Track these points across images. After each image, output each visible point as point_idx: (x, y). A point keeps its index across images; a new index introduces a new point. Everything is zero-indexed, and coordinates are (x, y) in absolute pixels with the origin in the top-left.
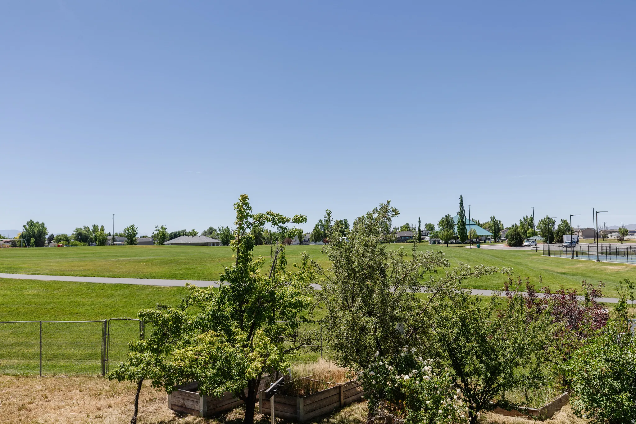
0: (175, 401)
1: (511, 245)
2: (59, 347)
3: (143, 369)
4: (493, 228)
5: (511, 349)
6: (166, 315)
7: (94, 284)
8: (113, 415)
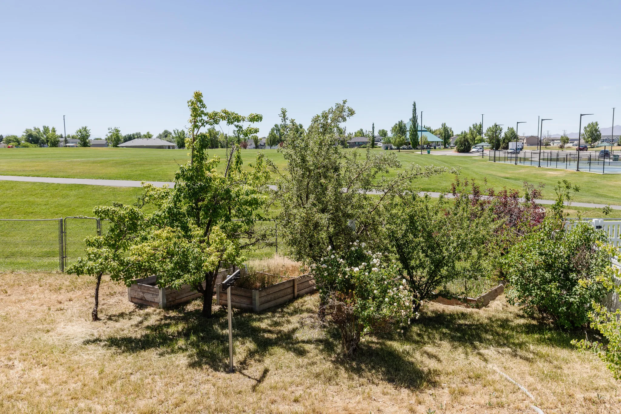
0: (135, 294)
1: (459, 151)
2: (16, 245)
3: (101, 264)
4: (443, 135)
5: (455, 245)
6: (122, 212)
7: (48, 184)
8: (74, 308)
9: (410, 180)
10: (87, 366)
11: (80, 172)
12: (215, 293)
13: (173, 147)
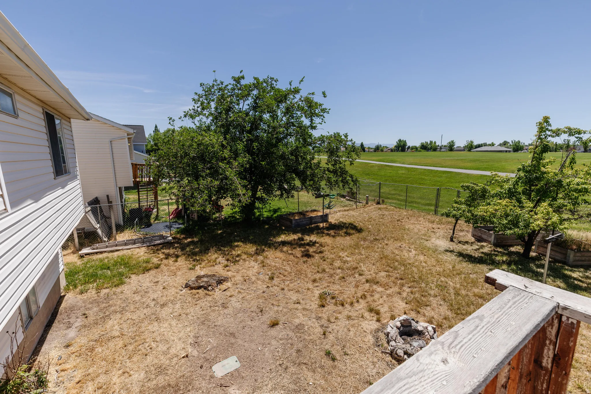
0: (476, 233)
2: (414, 198)
3: (461, 213)
7: (432, 170)
8: (441, 233)
10: (446, 262)
12: (534, 245)
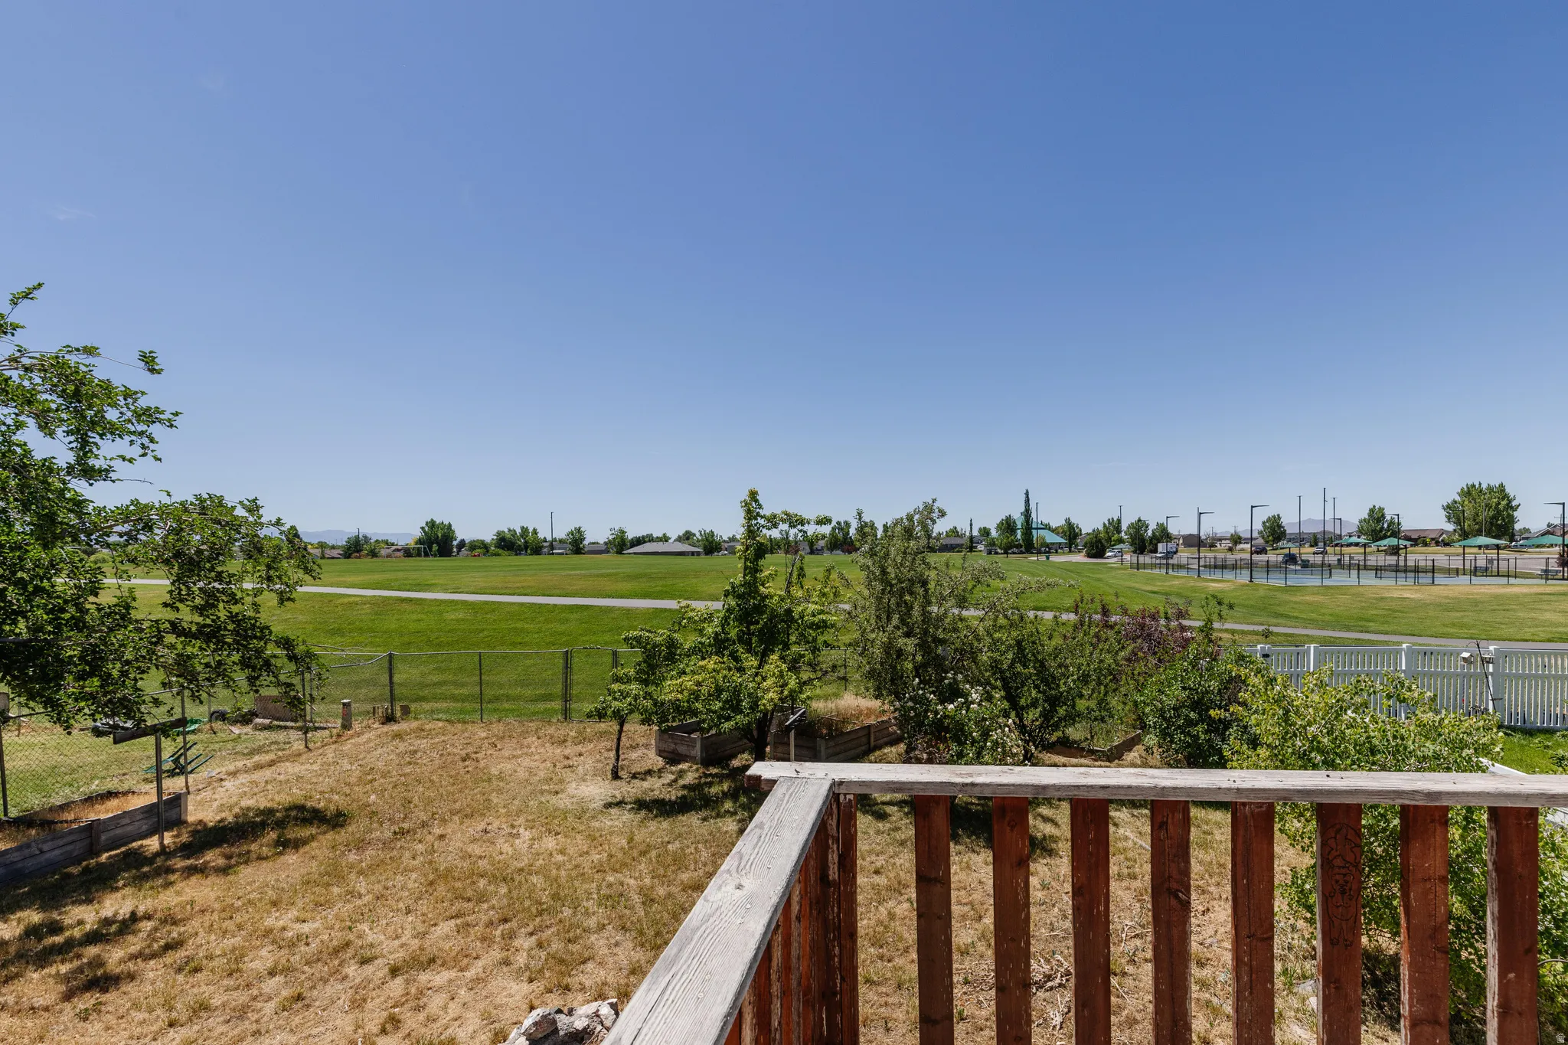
0: (664, 746)
1: (1089, 556)
2: (501, 686)
3: (629, 704)
4: (1068, 534)
5: (1075, 677)
6: (658, 639)
9: (1017, 595)
10: (611, 833)
11: (581, 589)
13: (698, 554)
